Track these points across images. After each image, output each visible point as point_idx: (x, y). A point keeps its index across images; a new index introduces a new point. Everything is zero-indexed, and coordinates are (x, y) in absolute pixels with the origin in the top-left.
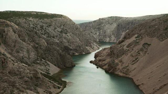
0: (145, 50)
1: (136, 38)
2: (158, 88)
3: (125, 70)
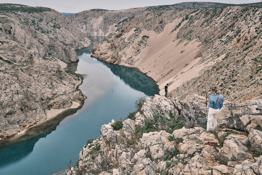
0: (145, 42)
1: (135, 31)
2: (166, 73)
3: (130, 61)
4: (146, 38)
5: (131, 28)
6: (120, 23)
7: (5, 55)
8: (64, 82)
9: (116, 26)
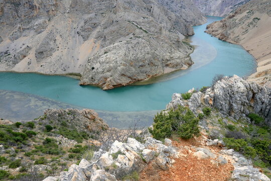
0: (254, 24)
1: (248, 13)
2: (268, 53)
3: (236, 39)
4: (256, 20)
5: (245, 10)
6: (236, 5)
7: (145, 27)
8: (180, 49)
9: (231, 8)
